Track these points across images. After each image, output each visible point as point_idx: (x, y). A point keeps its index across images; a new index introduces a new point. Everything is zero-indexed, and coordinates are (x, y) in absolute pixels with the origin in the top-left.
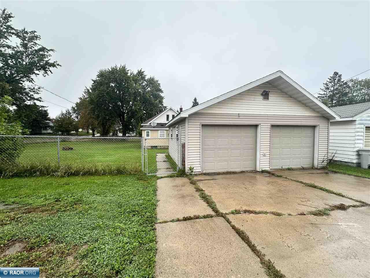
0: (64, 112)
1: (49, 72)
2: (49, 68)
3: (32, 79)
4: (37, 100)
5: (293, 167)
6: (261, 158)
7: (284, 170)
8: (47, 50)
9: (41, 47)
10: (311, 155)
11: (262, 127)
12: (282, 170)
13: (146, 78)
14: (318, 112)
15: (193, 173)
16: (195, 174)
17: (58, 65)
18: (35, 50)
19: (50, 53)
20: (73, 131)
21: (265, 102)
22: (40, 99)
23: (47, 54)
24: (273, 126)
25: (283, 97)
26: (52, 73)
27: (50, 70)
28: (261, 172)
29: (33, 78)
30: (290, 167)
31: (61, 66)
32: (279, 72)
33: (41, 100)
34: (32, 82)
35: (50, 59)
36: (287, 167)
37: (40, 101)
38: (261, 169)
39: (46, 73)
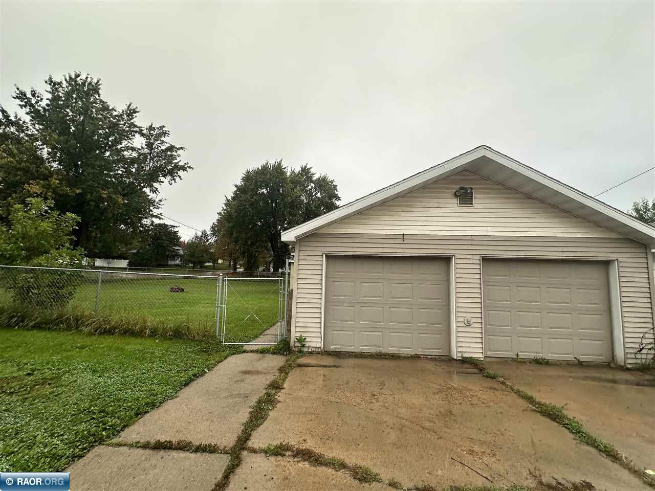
0: (199, 234)
1: (177, 179)
2: (177, 173)
3: (157, 189)
4: (156, 217)
5: (549, 356)
6: (460, 330)
7: (525, 362)
8: (176, 148)
9: (169, 145)
10: (603, 332)
11: (458, 261)
12: (518, 362)
13: (314, 179)
14: (611, 229)
15: (306, 349)
16: (310, 350)
17: (189, 167)
18: (162, 150)
19: (180, 152)
20: (209, 262)
21: (466, 209)
22: (159, 216)
23: (176, 154)
24: (486, 260)
25: (506, 198)
26: (181, 179)
27: (179, 176)
28: (460, 362)
29: (157, 187)
30: (540, 356)
31: (193, 168)
32: (481, 148)
33: (161, 217)
34: (156, 193)
35: (180, 161)
36: (532, 356)
37: (160, 219)
38: (460, 355)
39: (174, 179)
